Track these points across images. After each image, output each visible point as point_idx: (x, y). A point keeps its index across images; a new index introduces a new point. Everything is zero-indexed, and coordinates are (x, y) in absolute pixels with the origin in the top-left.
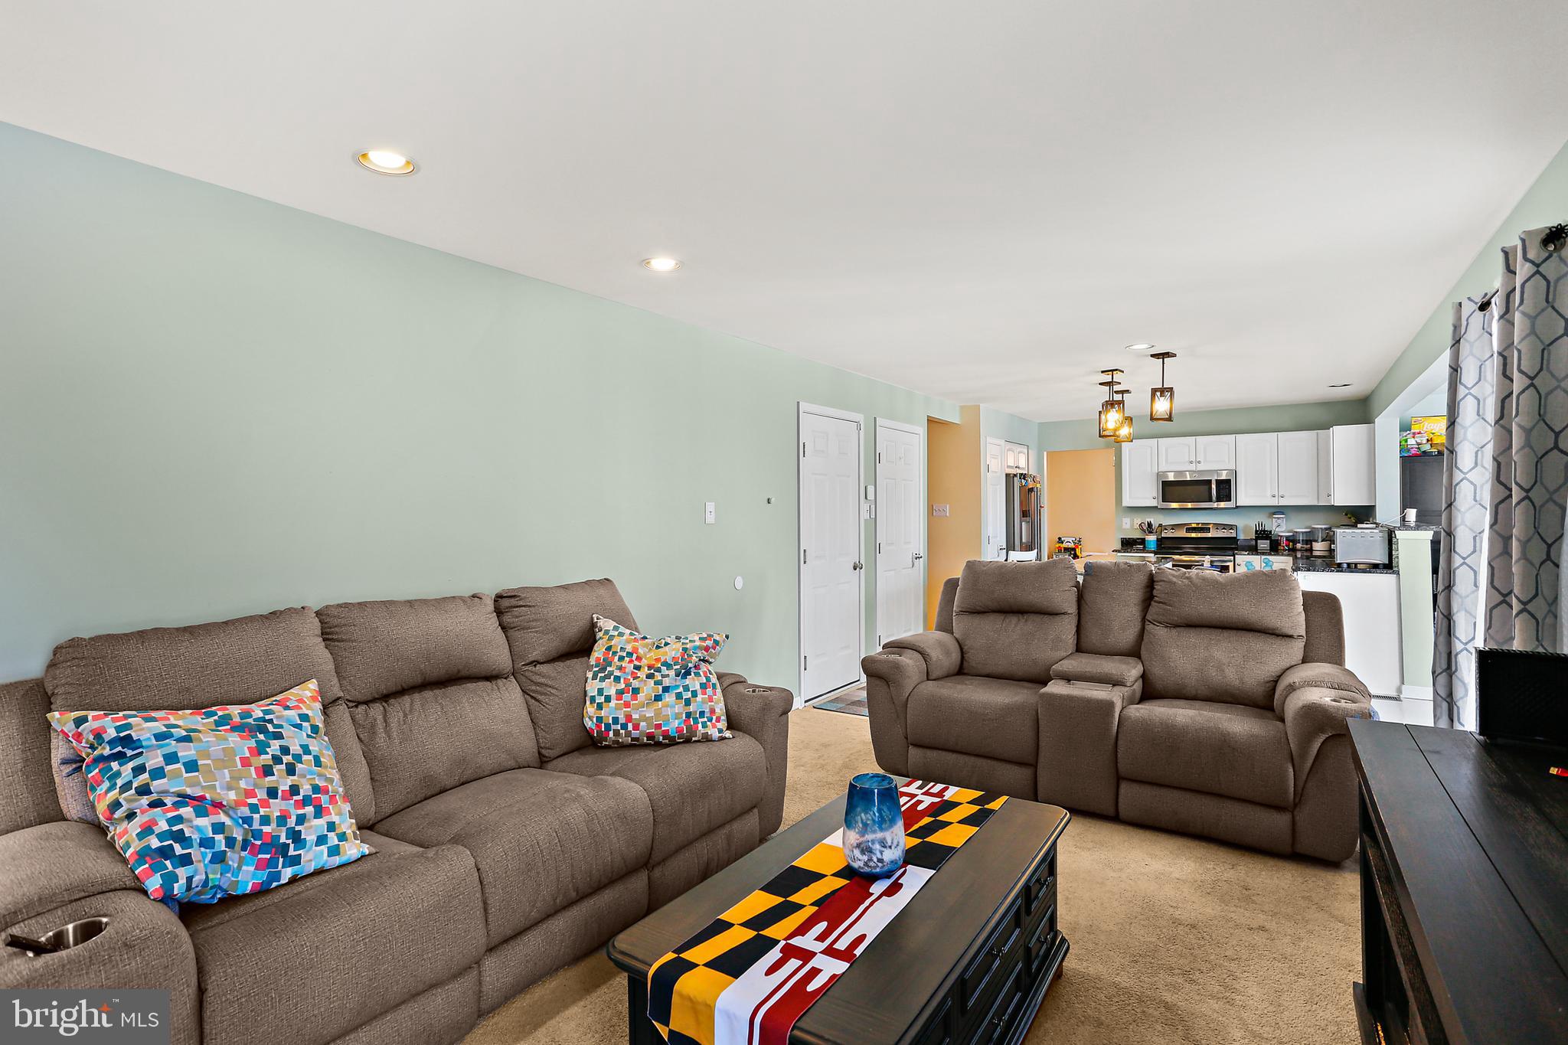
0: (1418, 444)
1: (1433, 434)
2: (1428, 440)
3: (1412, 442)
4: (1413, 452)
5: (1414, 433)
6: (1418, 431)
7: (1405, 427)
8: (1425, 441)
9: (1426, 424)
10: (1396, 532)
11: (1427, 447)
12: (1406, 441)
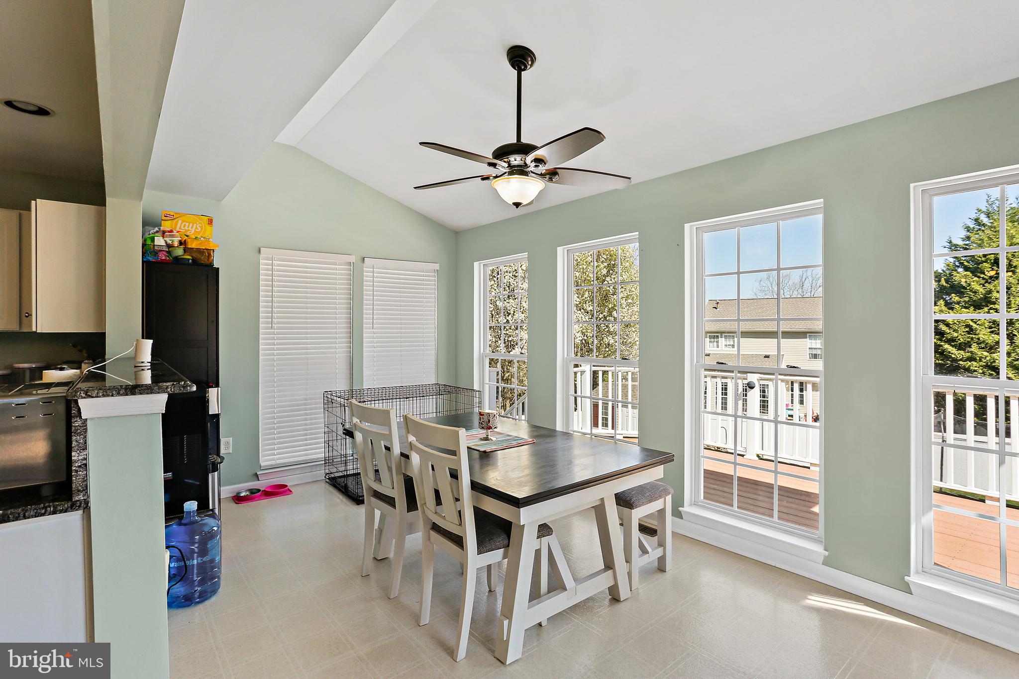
0: (169, 246)
1: (187, 236)
2: (181, 243)
3: (160, 241)
4: (162, 256)
5: (164, 232)
6: (169, 229)
7: (148, 223)
8: (176, 244)
9: (180, 222)
10: (81, 402)
11: (179, 252)
12: (153, 240)
